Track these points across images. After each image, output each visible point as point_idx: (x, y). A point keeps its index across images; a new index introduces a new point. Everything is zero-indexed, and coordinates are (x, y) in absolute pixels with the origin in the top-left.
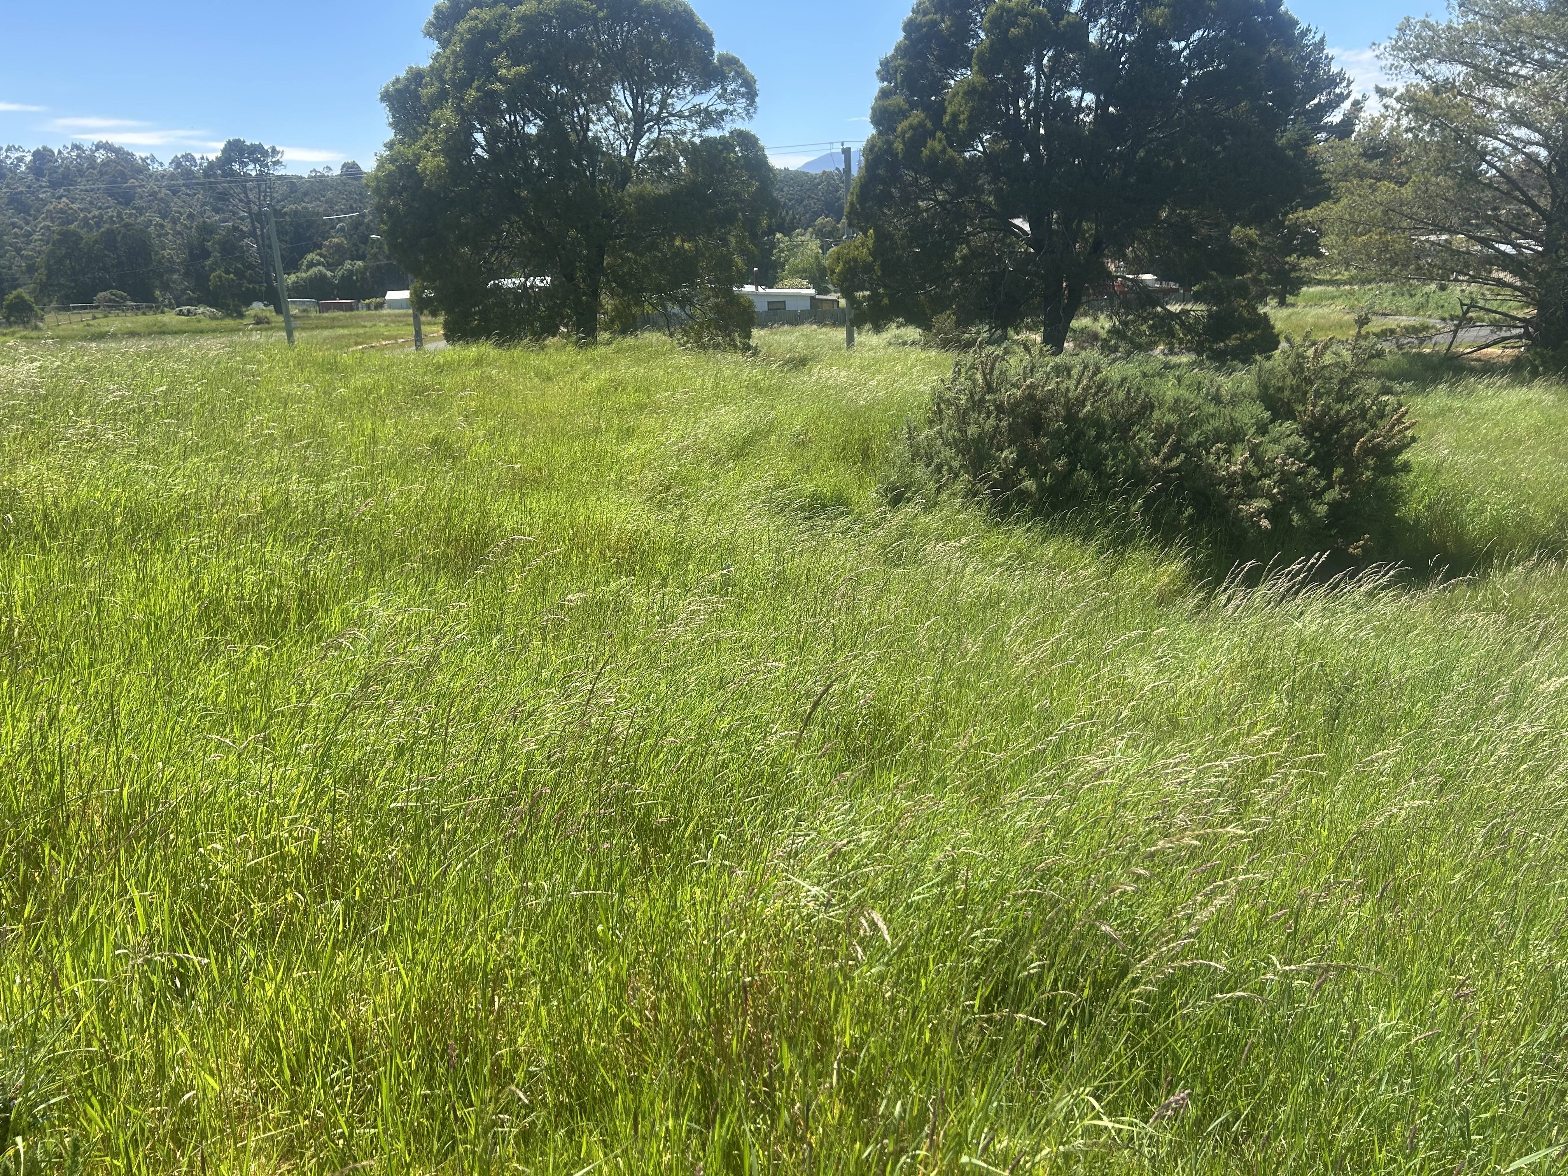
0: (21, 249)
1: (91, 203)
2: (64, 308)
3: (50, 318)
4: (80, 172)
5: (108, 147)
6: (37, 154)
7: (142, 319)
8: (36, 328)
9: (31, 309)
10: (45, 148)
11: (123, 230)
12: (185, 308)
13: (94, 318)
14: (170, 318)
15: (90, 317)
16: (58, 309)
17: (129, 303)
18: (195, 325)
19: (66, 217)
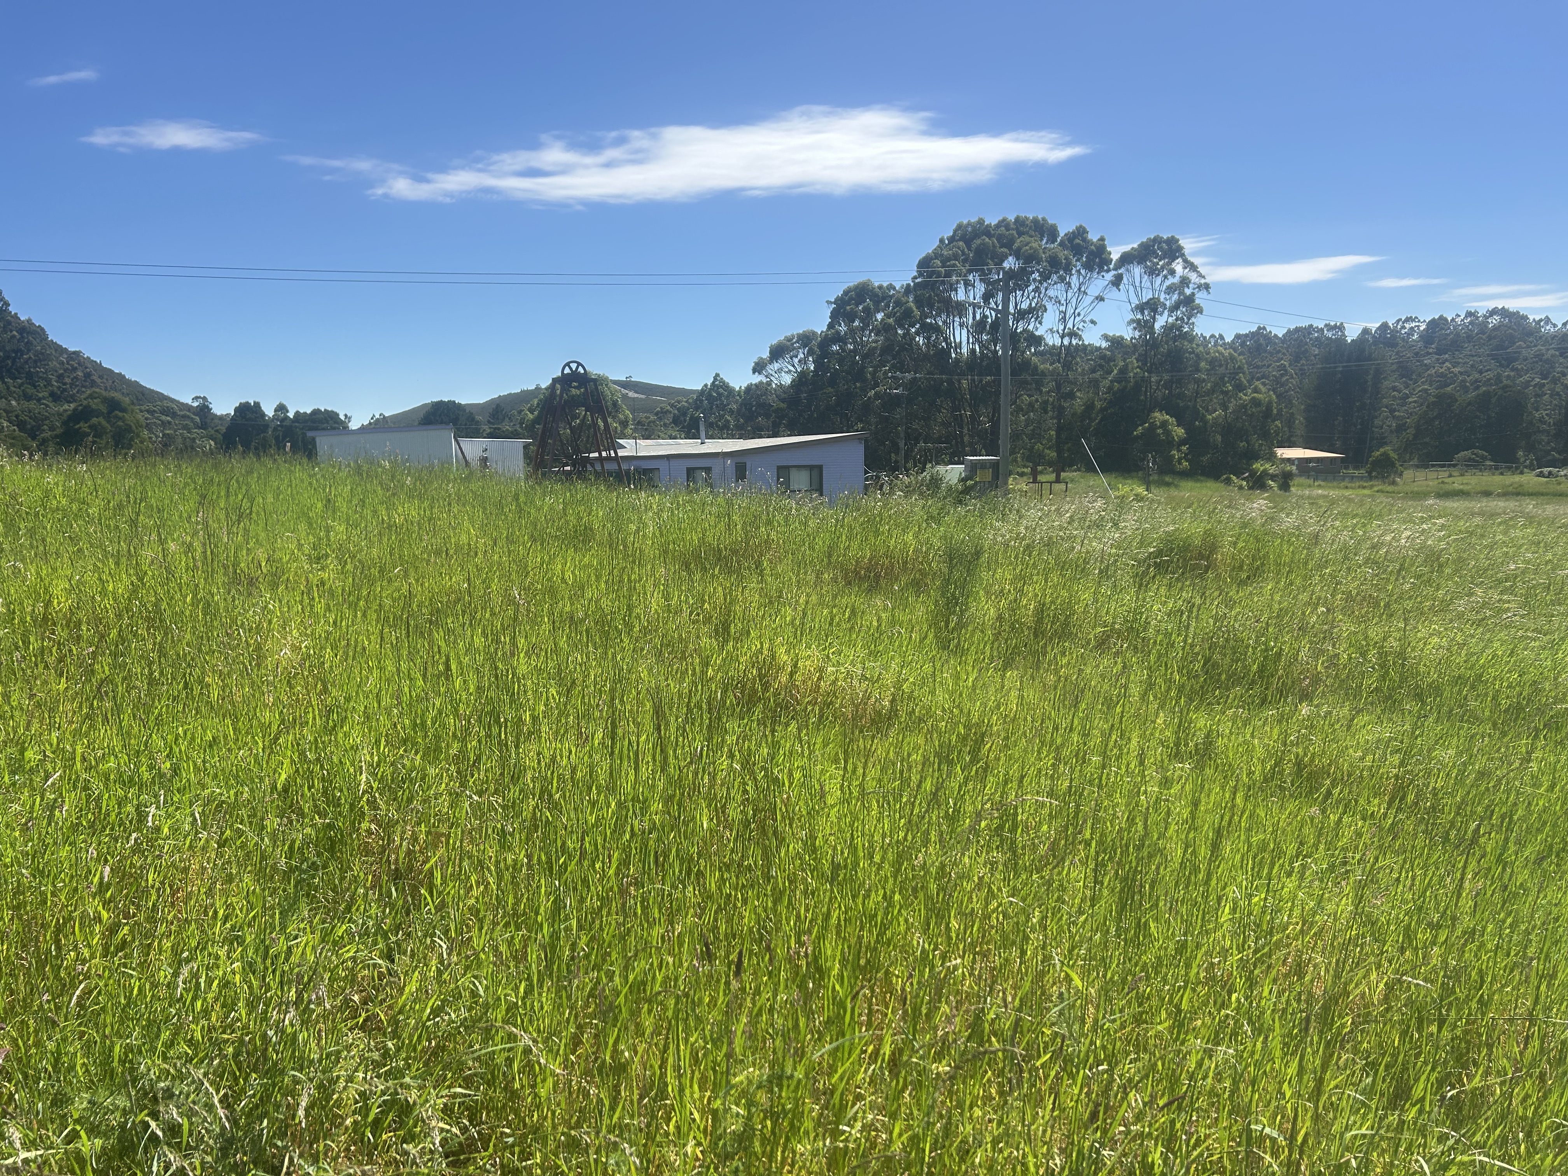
0: (1395, 410)
1: (1472, 366)
2: (1424, 464)
3: (1408, 474)
4: (1469, 337)
5: (1504, 312)
6: (1433, 324)
7: (1498, 479)
8: (1394, 483)
9: (1393, 465)
10: (1441, 317)
11: (1500, 392)
12: (1546, 470)
13: (1450, 476)
14: (1529, 479)
15: (1447, 474)
16: (1417, 467)
17: (1488, 463)
18: (1554, 488)
19: (1445, 380)
